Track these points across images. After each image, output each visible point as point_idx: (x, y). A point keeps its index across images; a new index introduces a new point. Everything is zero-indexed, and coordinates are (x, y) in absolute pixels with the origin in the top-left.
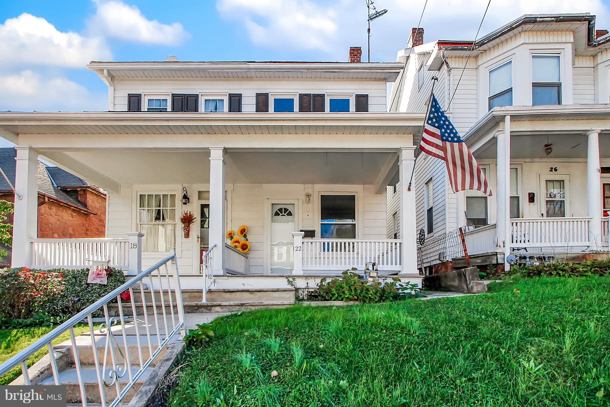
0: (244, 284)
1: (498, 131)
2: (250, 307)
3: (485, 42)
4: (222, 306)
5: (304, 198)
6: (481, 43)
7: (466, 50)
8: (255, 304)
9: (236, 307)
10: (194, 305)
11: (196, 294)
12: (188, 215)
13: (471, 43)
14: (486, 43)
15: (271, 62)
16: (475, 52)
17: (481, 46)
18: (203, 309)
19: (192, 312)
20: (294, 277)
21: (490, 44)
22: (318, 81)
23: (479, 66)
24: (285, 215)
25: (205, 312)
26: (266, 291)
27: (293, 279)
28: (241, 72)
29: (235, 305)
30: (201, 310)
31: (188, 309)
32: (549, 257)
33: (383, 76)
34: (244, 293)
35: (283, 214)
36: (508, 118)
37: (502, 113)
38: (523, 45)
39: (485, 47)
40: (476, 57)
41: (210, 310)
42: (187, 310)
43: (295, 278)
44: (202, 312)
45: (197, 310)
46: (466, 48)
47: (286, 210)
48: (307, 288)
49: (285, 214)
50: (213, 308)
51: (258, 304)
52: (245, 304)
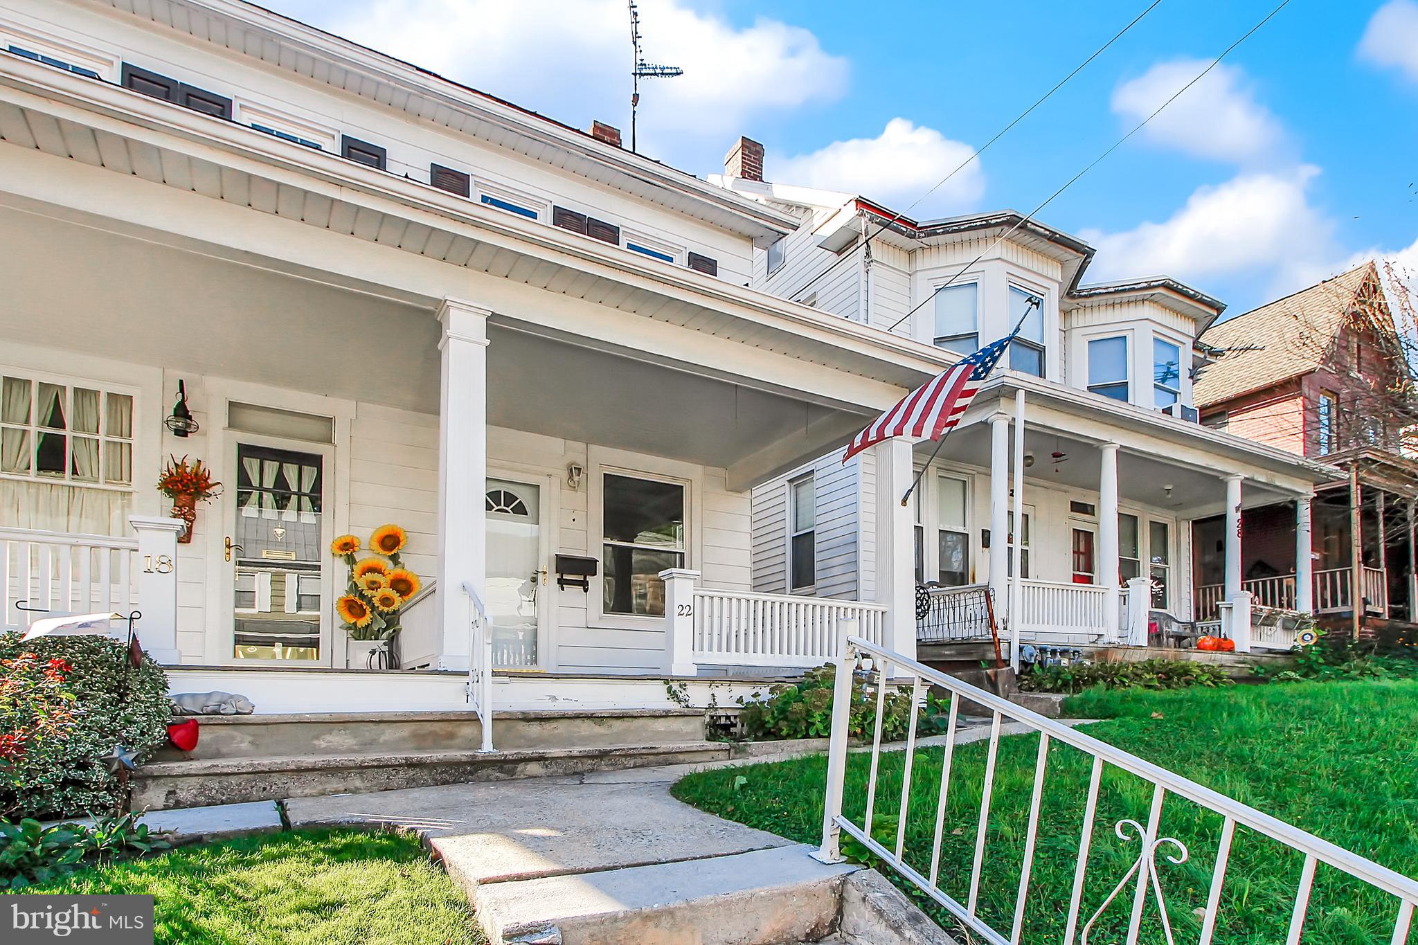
0: (554, 698)
1: (998, 413)
2: (623, 759)
3: (938, 231)
4: (547, 759)
5: (565, 475)
6: (930, 231)
7: (902, 233)
8: (635, 752)
9: (585, 760)
10: (464, 759)
11: (437, 727)
12: (188, 470)
13: (914, 225)
14: (939, 234)
15: (489, 96)
16: (914, 243)
17: (929, 235)
18: (489, 771)
19: (454, 782)
20: (683, 681)
21: (941, 239)
22: (603, 189)
23: (917, 271)
24: (508, 512)
25: (498, 779)
26: (636, 717)
27: (680, 686)
28: (394, 89)
29: (583, 757)
30: (483, 773)
31: (442, 772)
32: (1075, 652)
33: (749, 230)
34: (578, 722)
35: (502, 507)
36: (1021, 395)
37: (1014, 383)
38: (999, 261)
39: (932, 240)
40: (911, 252)
41: (512, 773)
42: (438, 777)
43: (687, 682)
44: (488, 780)
45: (471, 773)
46: (905, 229)
47: (510, 498)
48: (712, 707)
49: (508, 509)
50: (521, 767)
51: (644, 751)
52: (611, 751)
